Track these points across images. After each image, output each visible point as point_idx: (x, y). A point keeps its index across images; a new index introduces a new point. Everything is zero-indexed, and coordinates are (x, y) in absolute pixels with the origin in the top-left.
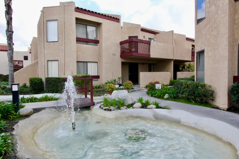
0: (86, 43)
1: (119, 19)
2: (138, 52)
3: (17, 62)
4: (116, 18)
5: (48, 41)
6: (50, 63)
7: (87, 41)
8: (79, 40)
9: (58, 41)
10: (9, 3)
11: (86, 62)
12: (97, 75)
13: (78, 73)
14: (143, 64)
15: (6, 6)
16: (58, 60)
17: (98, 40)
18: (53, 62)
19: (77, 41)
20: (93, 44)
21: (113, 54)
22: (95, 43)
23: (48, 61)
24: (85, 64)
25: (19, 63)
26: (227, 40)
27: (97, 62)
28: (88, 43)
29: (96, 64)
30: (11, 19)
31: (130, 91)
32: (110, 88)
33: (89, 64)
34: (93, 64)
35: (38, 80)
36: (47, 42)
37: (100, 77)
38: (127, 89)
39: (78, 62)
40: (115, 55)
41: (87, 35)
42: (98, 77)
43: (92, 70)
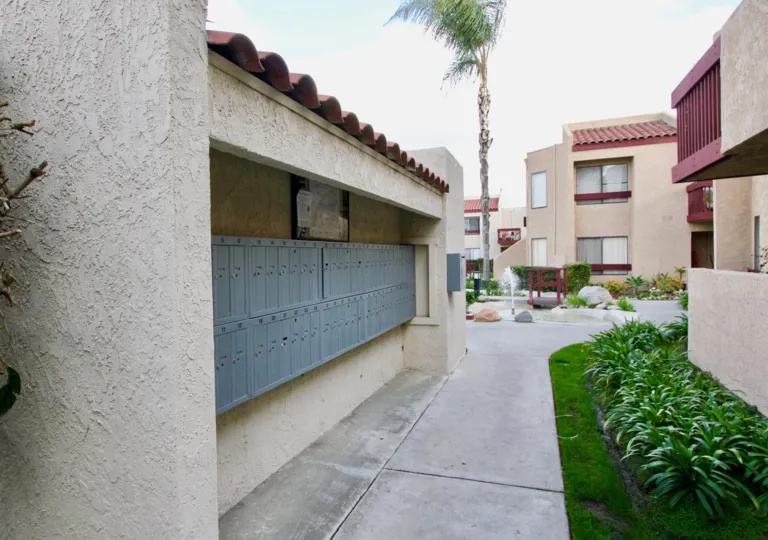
0: (599, 202)
3: (510, 232)
5: (534, 206)
6: (535, 242)
7: (601, 197)
8: (580, 199)
9: (546, 207)
10: (485, 156)
11: (599, 238)
12: (626, 263)
13: (577, 260)
16: (545, 238)
17: (629, 190)
18: (540, 241)
19: (576, 200)
20: (619, 200)
21: (664, 218)
22: (622, 197)
23: (533, 239)
24: (598, 241)
25: (513, 234)
27: (626, 237)
28: (605, 201)
29: (625, 240)
30: (486, 178)
31: (677, 298)
32: (609, 286)
33: (607, 243)
34: (616, 240)
36: (531, 208)
37: (633, 267)
38: (668, 293)
39: (579, 239)
40: (671, 218)
41: (602, 184)
42: (627, 267)
43: (613, 253)
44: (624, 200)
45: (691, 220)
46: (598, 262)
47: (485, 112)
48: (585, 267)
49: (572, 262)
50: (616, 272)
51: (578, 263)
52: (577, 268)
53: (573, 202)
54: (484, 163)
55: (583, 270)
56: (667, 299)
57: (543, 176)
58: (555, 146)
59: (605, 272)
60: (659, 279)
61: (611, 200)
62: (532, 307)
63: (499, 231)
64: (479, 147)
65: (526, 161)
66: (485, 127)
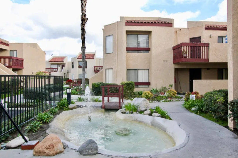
0: (137, 52)
1: (171, 23)
2: (200, 57)
4: (168, 23)
6: (107, 70)
7: (138, 50)
9: (113, 53)
10: (83, 27)
11: (137, 69)
12: (148, 82)
13: (127, 80)
14: (208, 69)
15: (81, 29)
16: (112, 69)
17: (149, 47)
18: (110, 70)
19: (127, 50)
20: (145, 52)
21: (164, 61)
22: (146, 51)
23: (106, 69)
24: (136, 71)
25: (100, 68)
26: (232, 50)
28: (139, 52)
29: (148, 70)
31: (174, 100)
32: (145, 95)
33: (140, 71)
34: (144, 70)
35: (97, 85)
36: (106, 54)
37: (151, 84)
38: (170, 97)
39: (128, 69)
40: (167, 61)
41: (138, 44)
42: (148, 84)
43: (143, 77)
44: (147, 52)
45: (174, 63)
46: (137, 82)
47: (84, 5)
48: (132, 84)
49: (125, 81)
50: (144, 86)
51: (128, 82)
52: (128, 84)
53: (125, 51)
54: (83, 30)
55: (131, 86)
56: (170, 101)
57: (111, 37)
58: (117, 22)
59: (139, 86)
60: (163, 89)
61: (142, 52)
62: (104, 110)
63: (94, 67)
64: (81, 22)
65: (103, 30)
66: (84, 12)
